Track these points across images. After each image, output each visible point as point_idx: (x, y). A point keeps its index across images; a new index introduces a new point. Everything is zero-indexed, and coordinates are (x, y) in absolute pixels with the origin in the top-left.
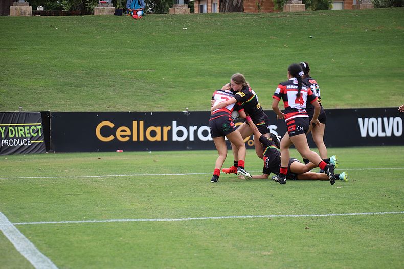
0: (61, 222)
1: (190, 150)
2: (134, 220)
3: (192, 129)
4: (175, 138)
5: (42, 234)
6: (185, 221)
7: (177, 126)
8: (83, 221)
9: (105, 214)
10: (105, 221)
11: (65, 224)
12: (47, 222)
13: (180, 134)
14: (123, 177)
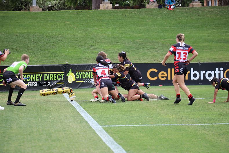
0: (128, 126)
1: (201, 85)
2: (169, 125)
3: (202, 73)
4: (192, 78)
5: (117, 132)
6: (198, 126)
7: (194, 71)
8: (140, 125)
9: (152, 121)
10: (152, 125)
11: (130, 127)
12: (120, 126)
13: (195, 75)
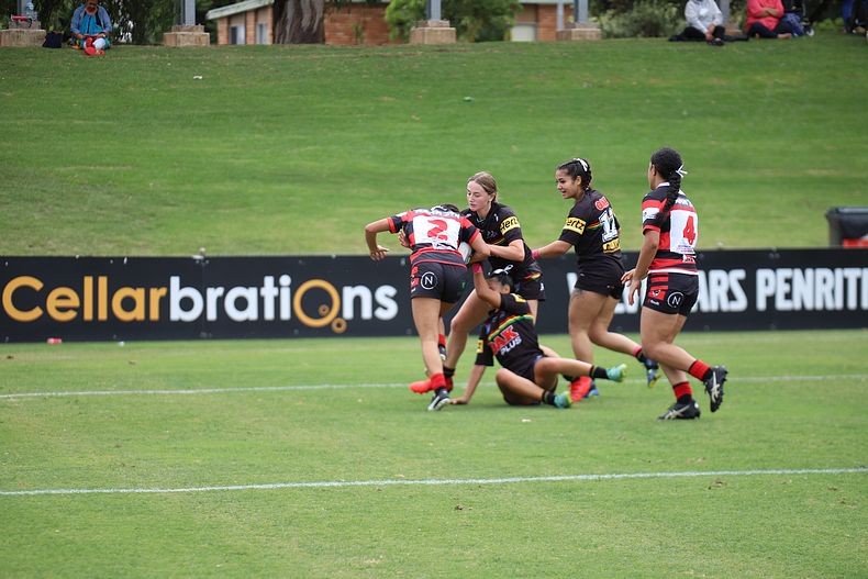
1: (208, 338)
2: (86, 491)
3: (214, 294)
4: (176, 313)
6: (198, 493)
7: (181, 287)
9: (22, 478)
10: (22, 493)
13: (186, 304)
14: (62, 397)
